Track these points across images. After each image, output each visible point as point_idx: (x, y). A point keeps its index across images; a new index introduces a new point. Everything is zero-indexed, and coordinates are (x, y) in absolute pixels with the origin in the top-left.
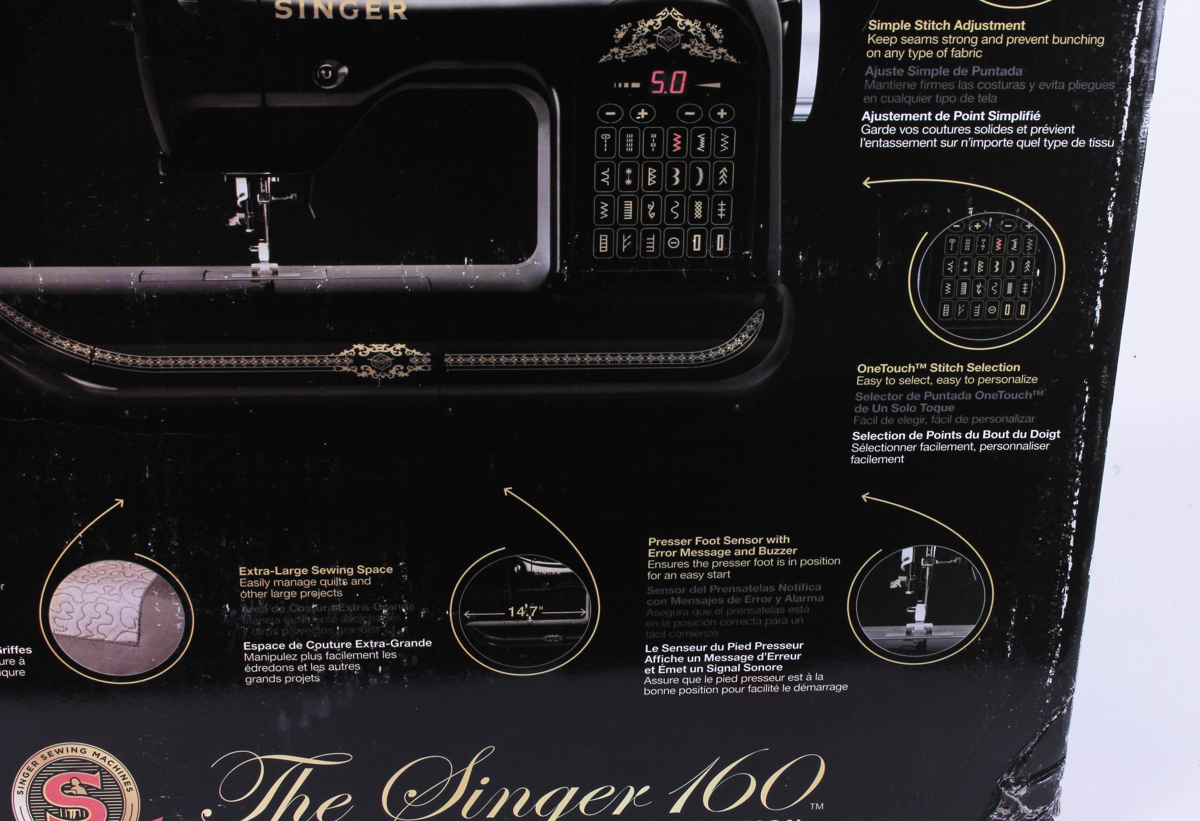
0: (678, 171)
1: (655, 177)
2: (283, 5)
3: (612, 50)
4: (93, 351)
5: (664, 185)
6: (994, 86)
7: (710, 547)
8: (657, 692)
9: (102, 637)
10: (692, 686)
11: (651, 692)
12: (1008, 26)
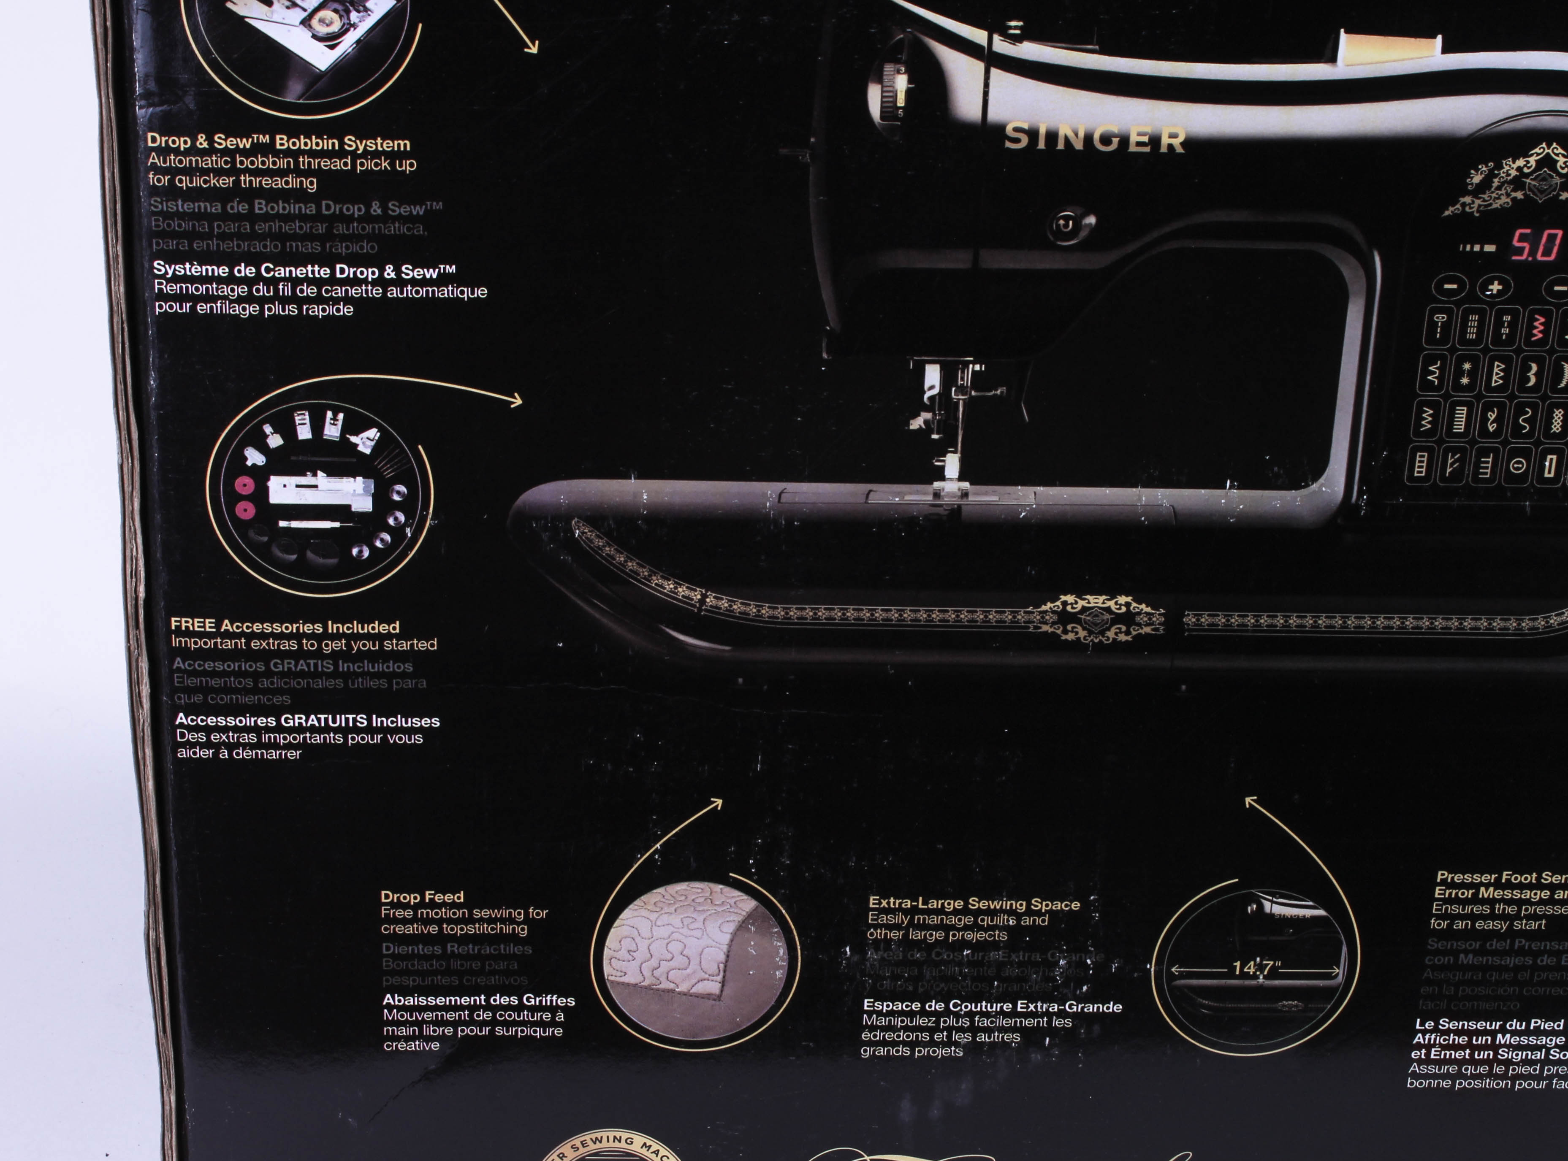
0: (1534, 367)
1: (1502, 374)
2: (1016, 130)
3: (1462, 200)
4: (704, 596)
5: (1513, 387)
7: (1521, 887)
8: (1426, 1084)
9: (672, 986)
10: (1474, 1077)
11: (1416, 1084)
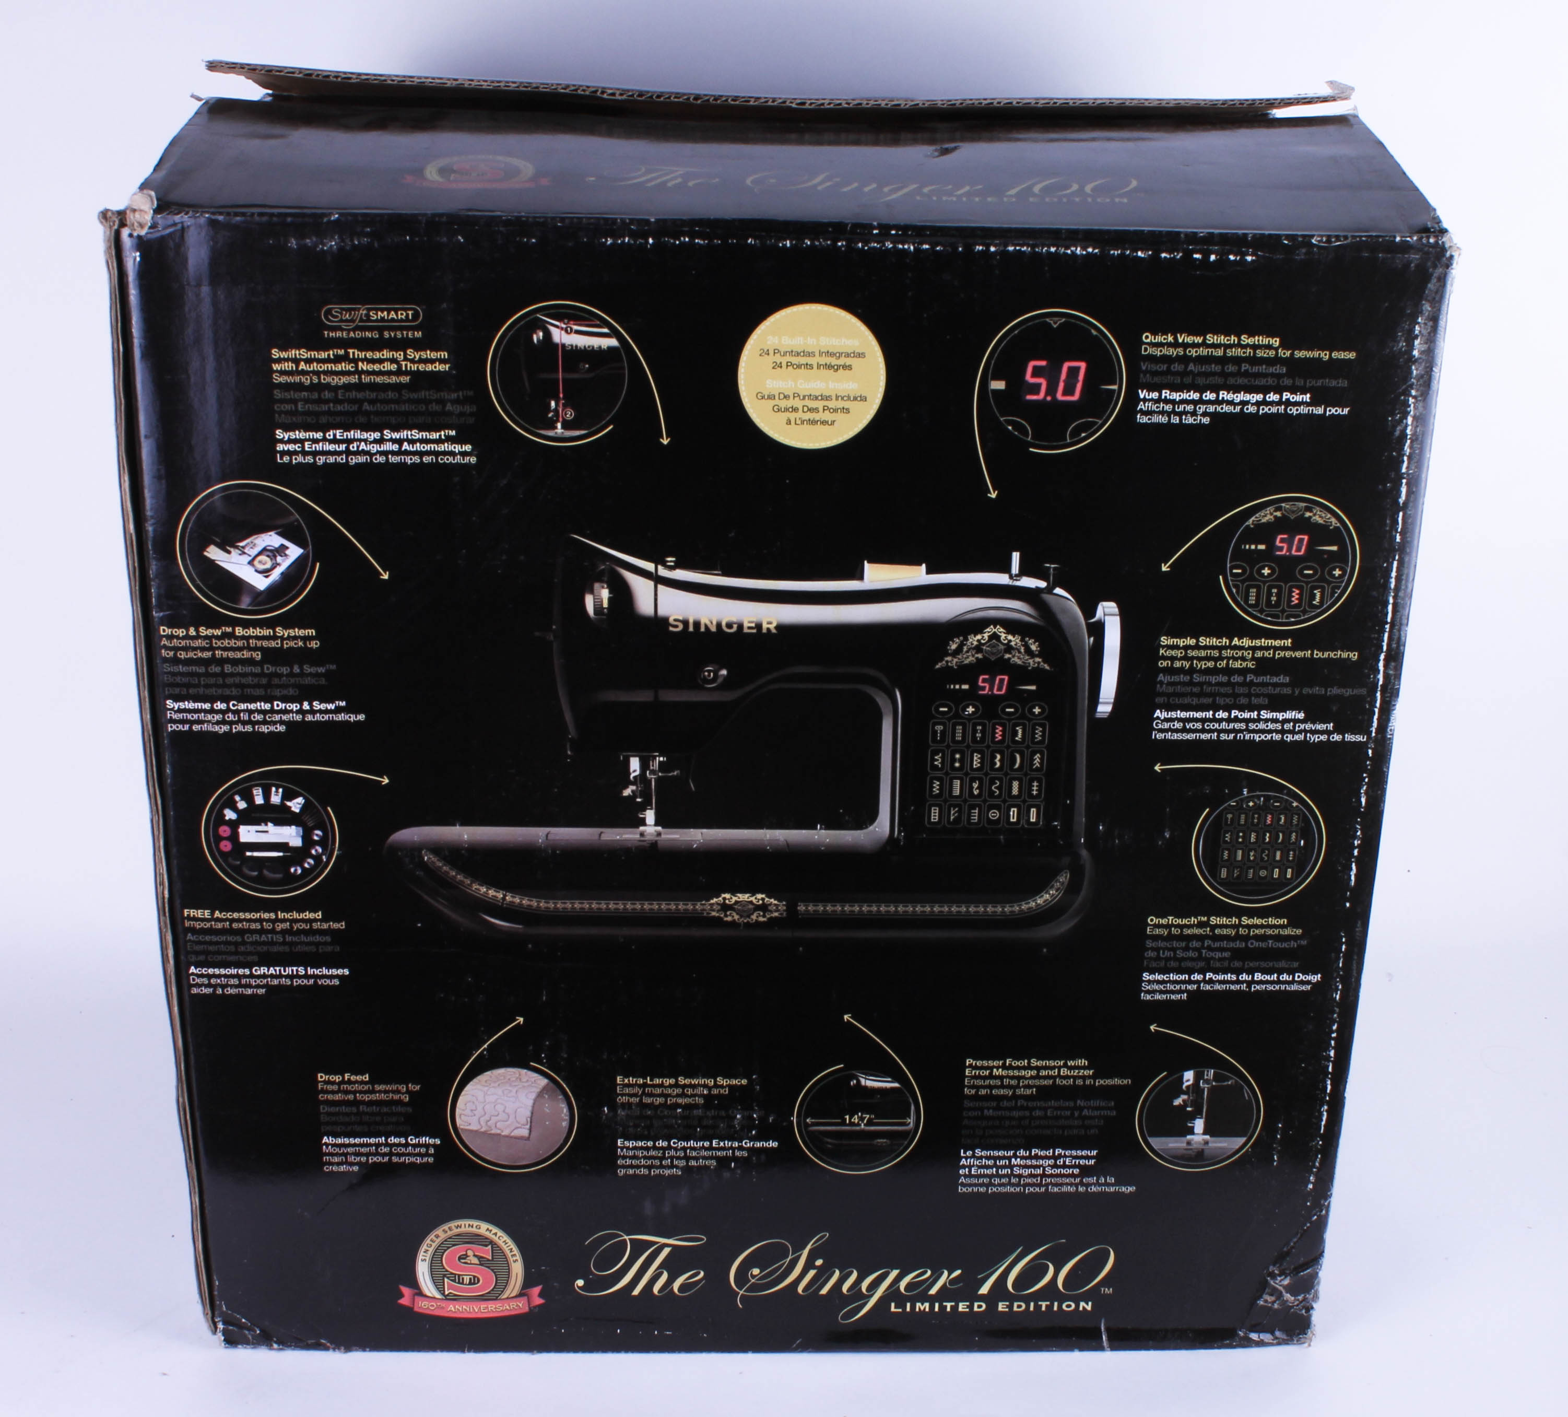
0: (999, 757)
1: (979, 761)
2: (675, 620)
3: (946, 659)
4: (505, 896)
5: (987, 768)
6: (1264, 690)
7: (1018, 1068)
8: (970, 1190)
9: (499, 1132)
10: (1000, 1185)
11: (964, 1190)
12: (1277, 643)
